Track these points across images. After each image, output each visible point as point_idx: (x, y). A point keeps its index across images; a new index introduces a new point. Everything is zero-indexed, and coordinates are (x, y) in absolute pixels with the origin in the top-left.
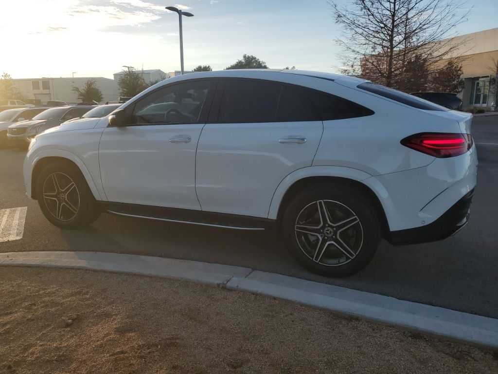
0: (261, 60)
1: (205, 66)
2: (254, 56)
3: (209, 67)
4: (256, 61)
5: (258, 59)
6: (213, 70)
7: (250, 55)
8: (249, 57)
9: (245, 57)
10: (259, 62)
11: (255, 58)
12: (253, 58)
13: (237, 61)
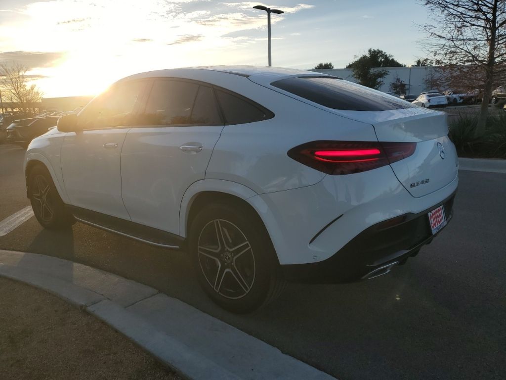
0: (388, 54)
1: (326, 63)
2: (380, 49)
3: (330, 64)
4: (383, 55)
5: (385, 53)
6: (335, 68)
7: (376, 49)
8: (374, 51)
9: (370, 51)
10: (386, 55)
11: (382, 52)
12: (379, 52)
13: (362, 56)
